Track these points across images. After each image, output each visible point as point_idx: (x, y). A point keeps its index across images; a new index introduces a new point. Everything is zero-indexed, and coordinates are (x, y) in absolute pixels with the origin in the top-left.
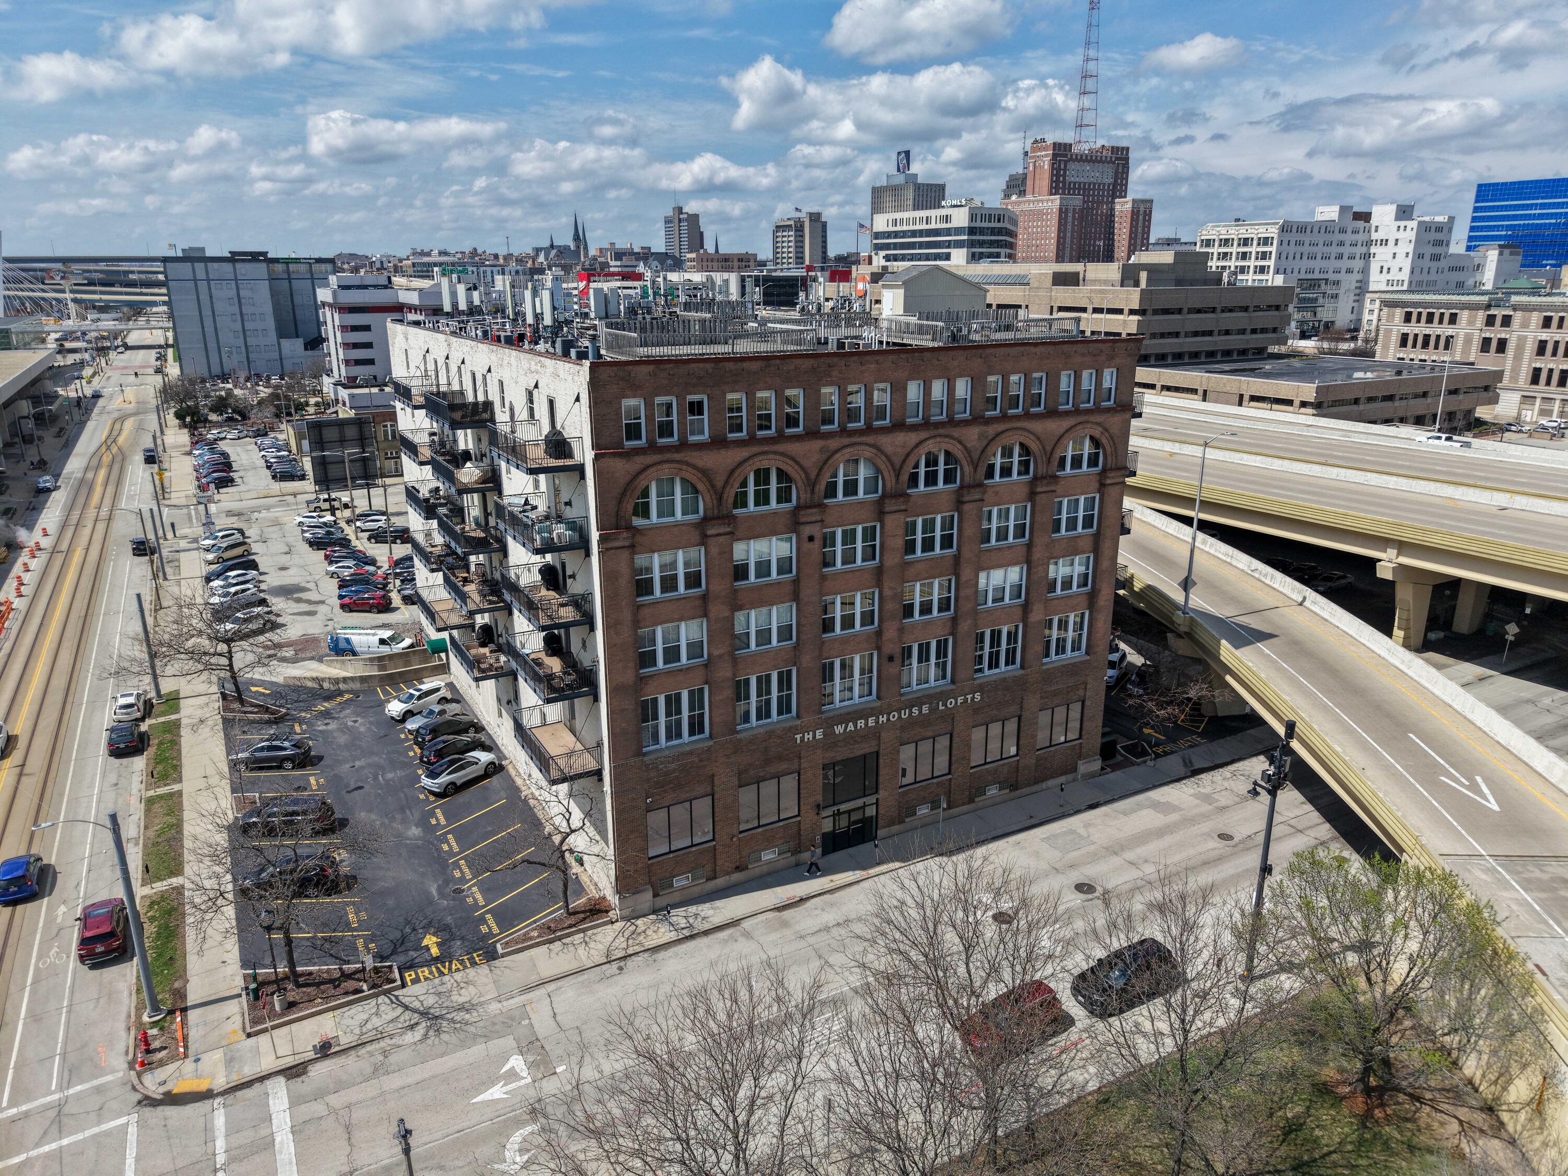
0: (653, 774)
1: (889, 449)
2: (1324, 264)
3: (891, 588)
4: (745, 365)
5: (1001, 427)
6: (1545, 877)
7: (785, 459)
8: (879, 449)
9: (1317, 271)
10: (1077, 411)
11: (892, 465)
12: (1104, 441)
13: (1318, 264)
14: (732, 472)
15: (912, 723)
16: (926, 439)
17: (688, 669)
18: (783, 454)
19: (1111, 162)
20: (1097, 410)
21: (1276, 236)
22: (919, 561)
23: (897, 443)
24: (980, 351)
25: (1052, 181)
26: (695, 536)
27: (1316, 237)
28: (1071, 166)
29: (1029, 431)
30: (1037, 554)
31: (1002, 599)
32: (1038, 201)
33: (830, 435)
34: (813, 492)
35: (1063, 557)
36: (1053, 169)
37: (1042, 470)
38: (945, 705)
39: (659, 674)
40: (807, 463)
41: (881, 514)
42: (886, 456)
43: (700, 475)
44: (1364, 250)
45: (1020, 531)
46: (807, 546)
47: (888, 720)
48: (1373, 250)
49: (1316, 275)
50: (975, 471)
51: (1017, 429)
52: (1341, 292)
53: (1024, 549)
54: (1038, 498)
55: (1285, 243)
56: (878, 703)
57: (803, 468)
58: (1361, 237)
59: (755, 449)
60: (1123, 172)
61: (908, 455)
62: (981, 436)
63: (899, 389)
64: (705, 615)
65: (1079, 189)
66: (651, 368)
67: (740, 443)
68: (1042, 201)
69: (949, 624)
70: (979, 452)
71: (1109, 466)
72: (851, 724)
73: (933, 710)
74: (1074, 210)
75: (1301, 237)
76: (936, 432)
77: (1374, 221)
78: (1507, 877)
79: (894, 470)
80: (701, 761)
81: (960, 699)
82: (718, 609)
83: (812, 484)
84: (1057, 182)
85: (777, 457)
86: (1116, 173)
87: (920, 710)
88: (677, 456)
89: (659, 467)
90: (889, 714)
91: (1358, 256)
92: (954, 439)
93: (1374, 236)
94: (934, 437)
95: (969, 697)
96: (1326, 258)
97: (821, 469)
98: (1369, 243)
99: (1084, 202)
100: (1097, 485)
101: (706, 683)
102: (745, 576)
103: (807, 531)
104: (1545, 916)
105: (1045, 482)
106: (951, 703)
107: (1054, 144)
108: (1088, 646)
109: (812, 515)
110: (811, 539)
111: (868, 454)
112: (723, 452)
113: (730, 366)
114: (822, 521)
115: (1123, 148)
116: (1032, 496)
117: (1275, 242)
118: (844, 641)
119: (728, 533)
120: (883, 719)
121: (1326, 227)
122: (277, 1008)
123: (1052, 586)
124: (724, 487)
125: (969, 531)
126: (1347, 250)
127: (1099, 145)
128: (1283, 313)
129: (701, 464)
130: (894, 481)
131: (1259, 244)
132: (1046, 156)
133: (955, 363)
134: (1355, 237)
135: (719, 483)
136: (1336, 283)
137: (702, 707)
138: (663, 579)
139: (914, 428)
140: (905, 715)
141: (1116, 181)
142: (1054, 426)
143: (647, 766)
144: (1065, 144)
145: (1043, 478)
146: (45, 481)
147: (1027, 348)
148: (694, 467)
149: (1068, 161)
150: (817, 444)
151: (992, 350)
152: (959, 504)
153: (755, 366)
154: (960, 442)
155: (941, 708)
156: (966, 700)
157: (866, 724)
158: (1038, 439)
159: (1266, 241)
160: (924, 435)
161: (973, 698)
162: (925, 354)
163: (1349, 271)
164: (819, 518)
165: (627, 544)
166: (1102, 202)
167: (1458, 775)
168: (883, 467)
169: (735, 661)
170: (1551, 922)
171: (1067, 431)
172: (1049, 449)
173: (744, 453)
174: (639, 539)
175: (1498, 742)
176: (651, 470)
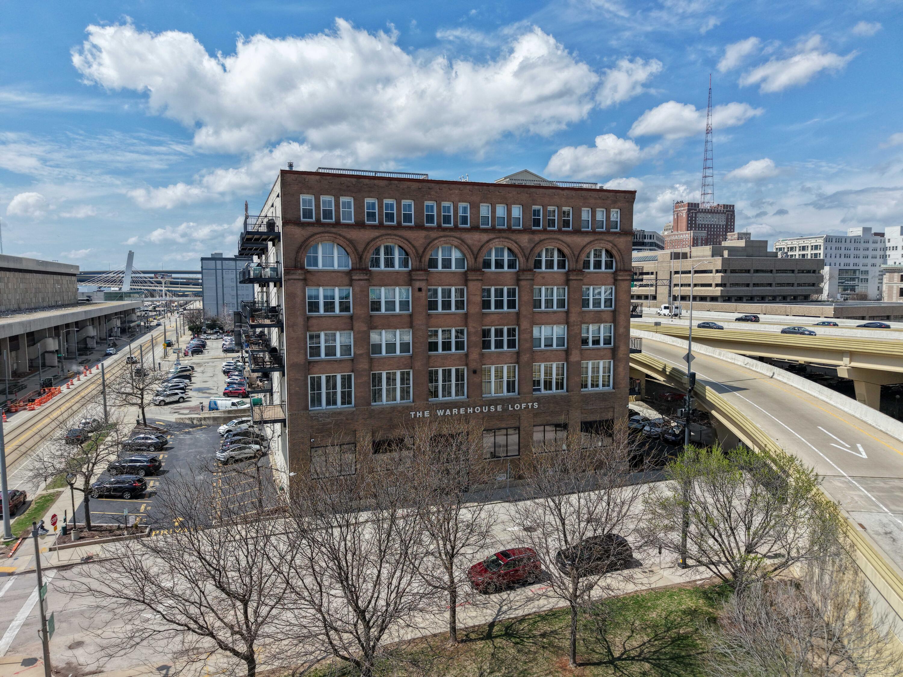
0: (315, 423)
1: (470, 242)
2: (856, 261)
3: (474, 327)
4: (376, 182)
5: (543, 237)
6: (887, 486)
7: (402, 240)
8: (463, 241)
9: (851, 265)
10: (594, 232)
11: (472, 251)
12: (614, 252)
13: (852, 261)
14: (368, 244)
15: (490, 416)
16: (494, 239)
17: (341, 361)
18: (400, 237)
19: (723, 213)
20: (608, 232)
21: (822, 244)
22: (493, 313)
23: (474, 238)
24: (526, 189)
25: (688, 224)
26: (346, 280)
27: (848, 245)
28: (699, 215)
29: (562, 241)
30: (573, 318)
31: (552, 345)
32: (680, 234)
33: (431, 229)
34: (420, 261)
35: (592, 323)
36: (688, 217)
37: (573, 266)
38: (513, 407)
39: (322, 361)
40: (417, 244)
41: (466, 282)
42: (468, 246)
43: (348, 243)
44: (882, 253)
45: (561, 303)
46: (418, 294)
47: (474, 412)
48: (888, 253)
49: (851, 267)
50: (527, 261)
51: (554, 239)
52: (869, 277)
53: (564, 315)
54: (571, 283)
55: (829, 248)
56: (467, 400)
57: (414, 247)
58: (879, 245)
59: (383, 232)
60: (731, 219)
61: (482, 246)
62: (530, 241)
63: (475, 207)
64: (352, 329)
65: (705, 228)
66: (318, 177)
67: (373, 227)
68: (682, 234)
69: (515, 356)
70: (529, 250)
71: (619, 268)
72: (448, 410)
73: (505, 410)
74: (702, 239)
75: (838, 245)
76: (500, 235)
77: (887, 236)
78: (858, 485)
79: (473, 254)
80: (347, 419)
81: (523, 405)
82: (360, 326)
83: (420, 257)
84: (691, 224)
85: (397, 238)
86: (727, 219)
87: (496, 408)
88: (333, 230)
89: (323, 235)
90: (474, 408)
91: (878, 257)
92: (512, 240)
93: (888, 245)
94: (499, 238)
95: (530, 404)
96: (857, 257)
97: (425, 249)
98: (885, 249)
99: (708, 235)
100: (612, 280)
101: (352, 371)
102: (379, 309)
103: (418, 284)
104: (878, 503)
105: (575, 273)
106: (517, 407)
107: (689, 204)
108: (614, 383)
109: (420, 275)
110: (420, 290)
111: (456, 243)
112: (362, 230)
113: (366, 181)
114: (427, 280)
115: (730, 206)
116: (567, 282)
117: (822, 248)
118: (444, 357)
119: (366, 280)
120: (470, 410)
121: (856, 240)
122: (73, 539)
123: (585, 341)
124: (363, 251)
125: (525, 298)
126: (870, 253)
127: (715, 204)
128: (817, 275)
129: (348, 236)
130: (473, 260)
131: (812, 249)
132: (684, 210)
133: (510, 195)
134: (875, 245)
135: (360, 249)
136: (867, 272)
137: (350, 387)
138: (326, 304)
139: (485, 231)
140: (485, 410)
141: (727, 223)
142: (579, 240)
143: (312, 417)
144: (695, 204)
145: (574, 270)
146: (111, 350)
147: (558, 191)
148: (344, 237)
149: (698, 212)
150: (423, 234)
151: (534, 190)
152: (518, 281)
153: (383, 183)
154: (516, 243)
155: (510, 409)
156: (527, 407)
157: (459, 412)
158: (569, 246)
159: (816, 247)
160: (492, 236)
161: (533, 406)
162: (490, 187)
163: (874, 265)
164: (425, 278)
165: (301, 278)
166: (720, 235)
167: (844, 443)
168: (466, 252)
169: (371, 360)
170: (881, 506)
171: (588, 244)
172: (576, 253)
173: (376, 233)
174: (309, 276)
175: (881, 431)
176: (318, 236)
